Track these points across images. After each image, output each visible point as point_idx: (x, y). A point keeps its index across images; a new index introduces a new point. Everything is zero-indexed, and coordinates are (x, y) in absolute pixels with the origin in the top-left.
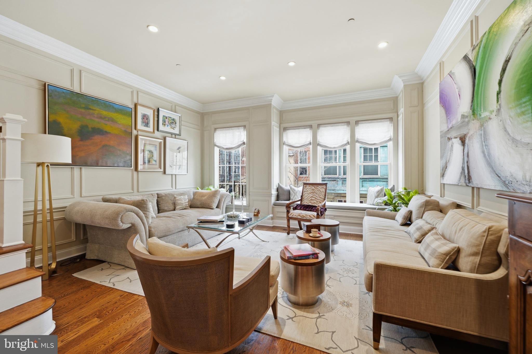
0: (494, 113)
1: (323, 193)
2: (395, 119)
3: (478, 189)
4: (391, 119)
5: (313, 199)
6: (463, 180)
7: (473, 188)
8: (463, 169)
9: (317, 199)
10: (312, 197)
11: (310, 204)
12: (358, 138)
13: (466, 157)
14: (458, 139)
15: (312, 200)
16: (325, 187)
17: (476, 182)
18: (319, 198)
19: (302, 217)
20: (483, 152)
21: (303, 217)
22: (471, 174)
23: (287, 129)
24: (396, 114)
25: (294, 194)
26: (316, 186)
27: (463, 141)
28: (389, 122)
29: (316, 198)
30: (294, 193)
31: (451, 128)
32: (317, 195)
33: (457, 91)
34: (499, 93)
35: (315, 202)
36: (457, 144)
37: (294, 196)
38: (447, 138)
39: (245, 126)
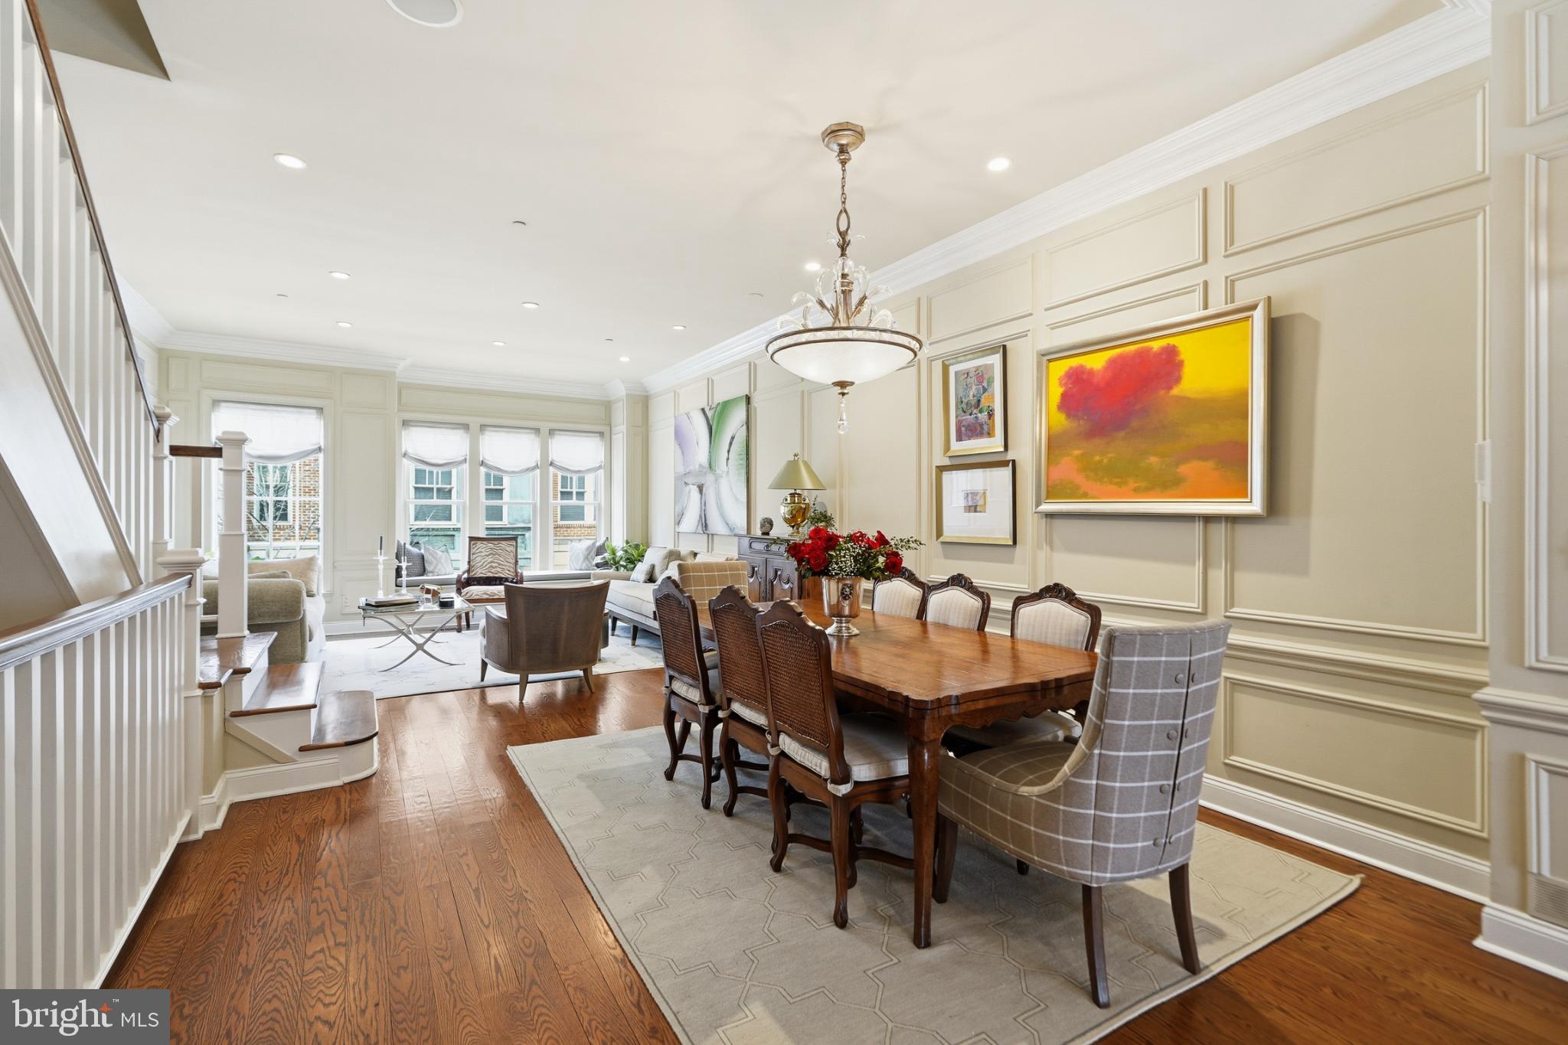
0: (725, 474)
1: (512, 554)
2: (607, 434)
3: (713, 535)
4: (601, 434)
5: (494, 565)
6: (700, 528)
7: (708, 535)
8: (701, 517)
9: (504, 565)
10: (492, 562)
11: (491, 575)
12: (555, 458)
13: (704, 505)
14: (696, 486)
15: (492, 567)
16: (515, 544)
17: (712, 529)
18: (506, 563)
19: (490, 596)
20: (717, 503)
21: (493, 596)
22: (708, 522)
23: (411, 424)
24: (608, 428)
25: (435, 562)
26: (496, 543)
27: (701, 488)
28: (599, 439)
29: (500, 564)
30: (437, 560)
31: (689, 473)
32: (501, 559)
33: (695, 437)
34: (728, 459)
35: (498, 569)
36: (695, 491)
37: (437, 565)
38: (683, 482)
39: (322, 409)
